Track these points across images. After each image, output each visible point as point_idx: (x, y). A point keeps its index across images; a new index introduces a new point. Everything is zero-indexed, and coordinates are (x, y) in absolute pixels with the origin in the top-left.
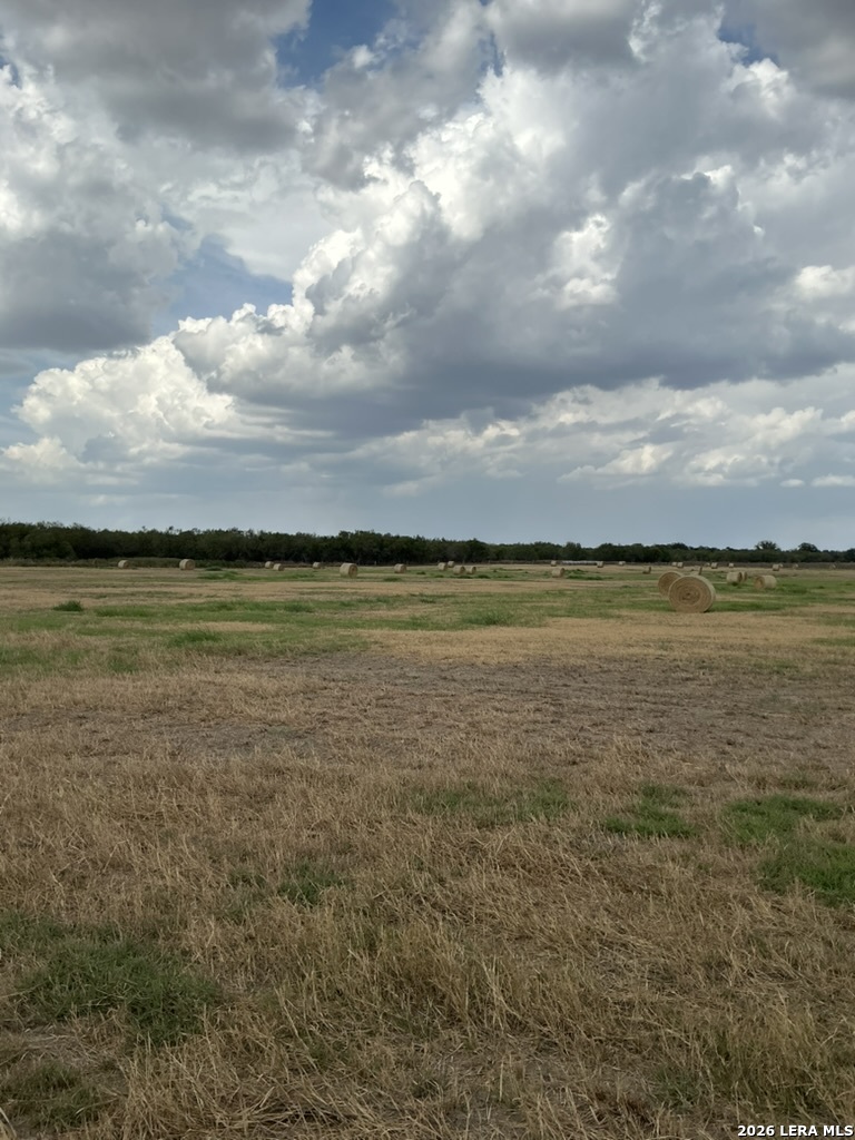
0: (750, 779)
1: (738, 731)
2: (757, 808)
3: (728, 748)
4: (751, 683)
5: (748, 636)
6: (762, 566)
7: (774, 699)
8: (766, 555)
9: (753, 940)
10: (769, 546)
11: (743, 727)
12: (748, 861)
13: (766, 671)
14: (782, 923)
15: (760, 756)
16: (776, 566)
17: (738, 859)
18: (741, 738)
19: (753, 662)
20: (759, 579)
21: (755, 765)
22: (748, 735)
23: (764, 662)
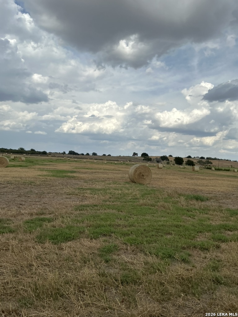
0: (29, 214)
1: (22, 201)
2: (32, 221)
3: (21, 206)
4: (23, 187)
5: (20, 174)
6: (20, 155)
7: (31, 191)
8: (21, 151)
9: (38, 257)
10: (22, 149)
11: (24, 200)
12: (32, 236)
13: (27, 184)
14: (44, 252)
15: (30, 207)
16: (24, 155)
17: (29, 236)
18: (23, 203)
19: (23, 181)
20: (20, 158)
21: (28, 210)
22: (25, 202)
23: (26, 181)
